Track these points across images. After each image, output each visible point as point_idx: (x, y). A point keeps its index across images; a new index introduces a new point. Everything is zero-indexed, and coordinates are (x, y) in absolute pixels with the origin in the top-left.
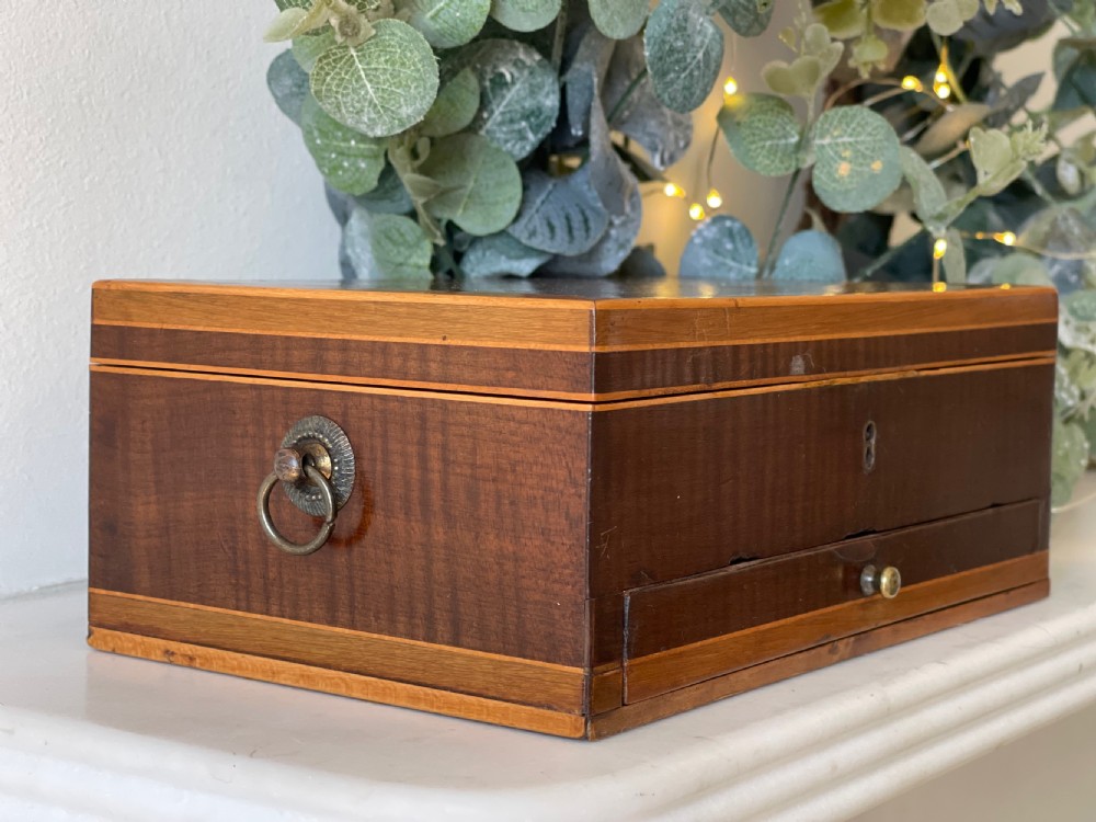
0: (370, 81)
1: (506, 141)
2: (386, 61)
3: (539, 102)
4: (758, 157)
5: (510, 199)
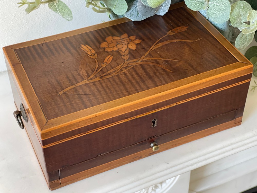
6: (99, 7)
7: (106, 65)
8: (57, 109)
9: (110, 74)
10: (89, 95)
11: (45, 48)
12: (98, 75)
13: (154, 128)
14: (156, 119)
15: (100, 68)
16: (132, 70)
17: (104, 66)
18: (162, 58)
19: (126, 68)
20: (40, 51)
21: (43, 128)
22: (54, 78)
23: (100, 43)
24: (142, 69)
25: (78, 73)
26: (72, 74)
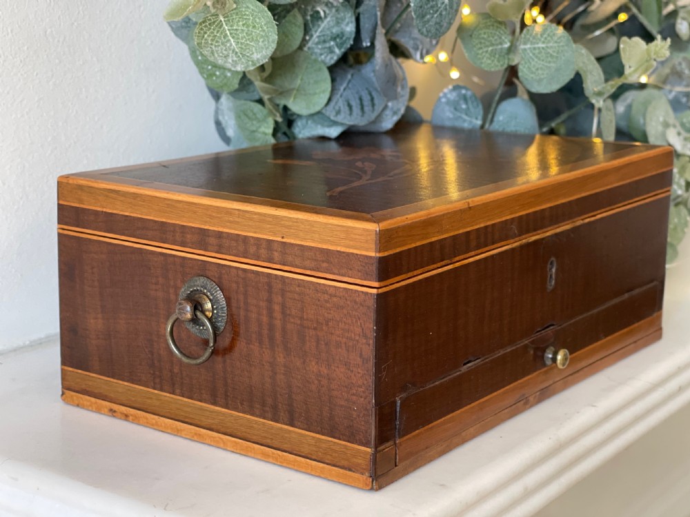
0: (233, 37)
1: (321, 54)
2: (243, 25)
3: (342, 29)
4: (483, 58)
5: (324, 92)
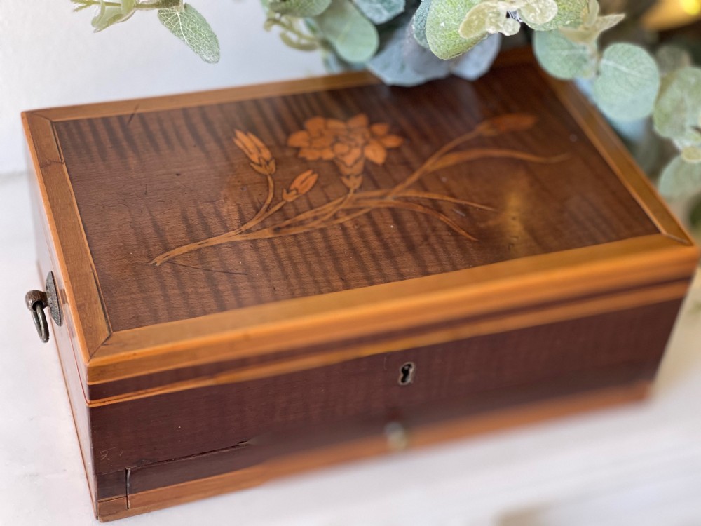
5: (370, 45)
6: (299, 34)
7: (296, 196)
8: (141, 302)
9: (301, 223)
10: (236, 276)
11: (136, 129)
12: (268, 223)
13: (403, 387)
14: (413, 364)
15: (276, 205)
16: (364, 221)
17: (290, 198)
18: (453, 196)
19: (348, 212)
20: (120, 134)
21: (95, 352)
22: (148, 215)
23: (288, 133)
24: (391, 221)
25: (216, 210)
26: (199, 212)
